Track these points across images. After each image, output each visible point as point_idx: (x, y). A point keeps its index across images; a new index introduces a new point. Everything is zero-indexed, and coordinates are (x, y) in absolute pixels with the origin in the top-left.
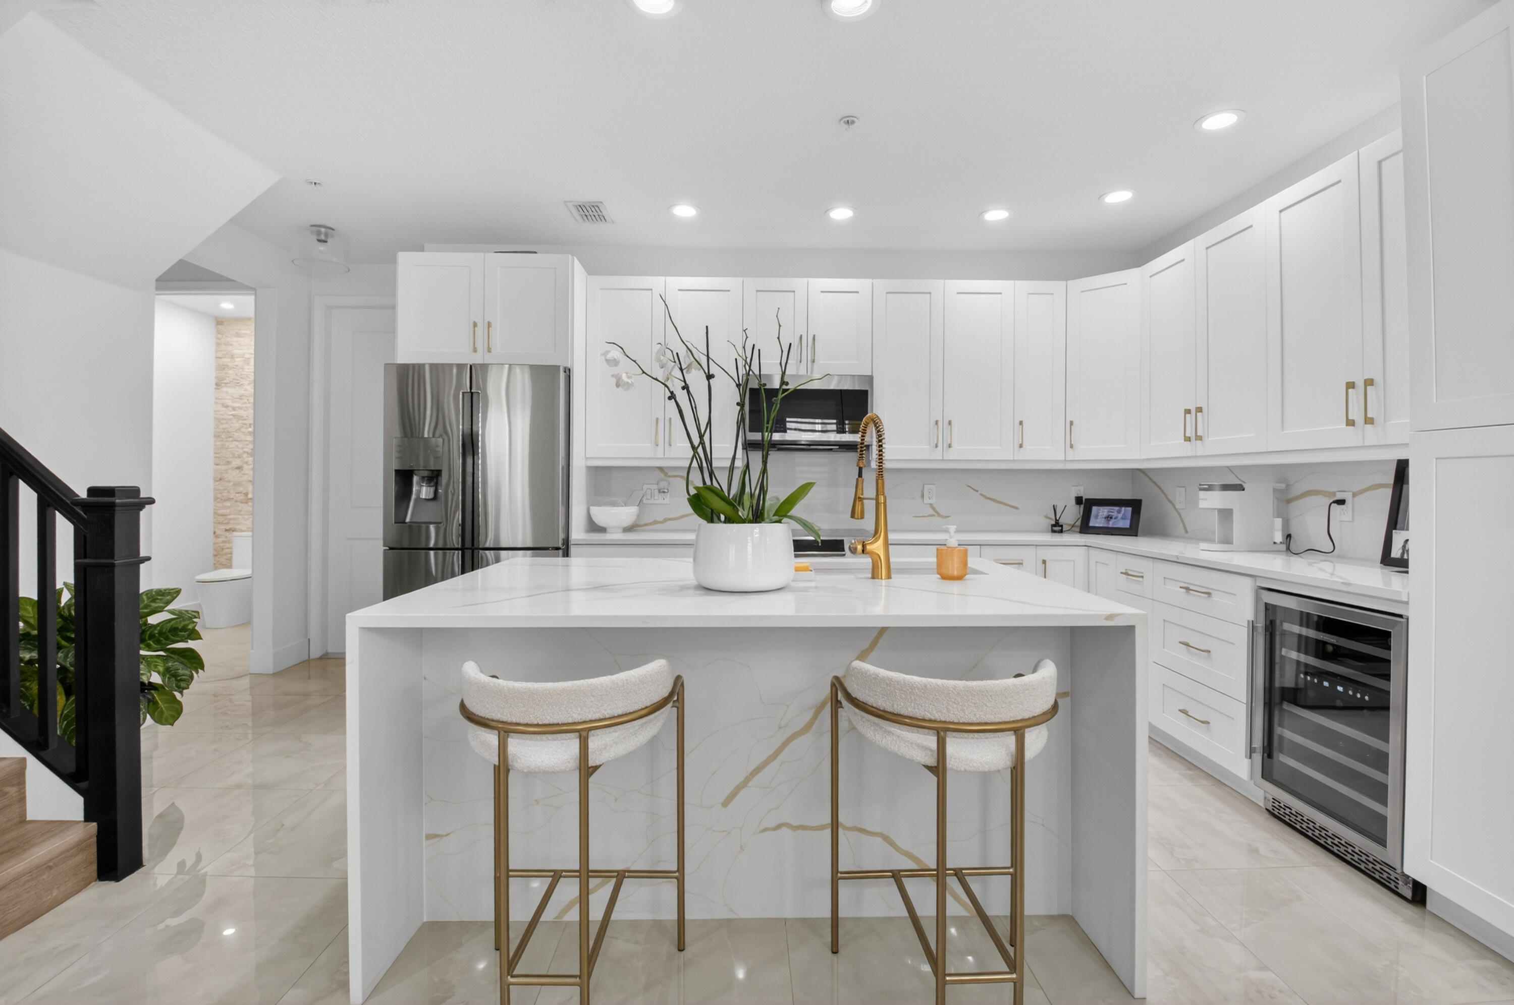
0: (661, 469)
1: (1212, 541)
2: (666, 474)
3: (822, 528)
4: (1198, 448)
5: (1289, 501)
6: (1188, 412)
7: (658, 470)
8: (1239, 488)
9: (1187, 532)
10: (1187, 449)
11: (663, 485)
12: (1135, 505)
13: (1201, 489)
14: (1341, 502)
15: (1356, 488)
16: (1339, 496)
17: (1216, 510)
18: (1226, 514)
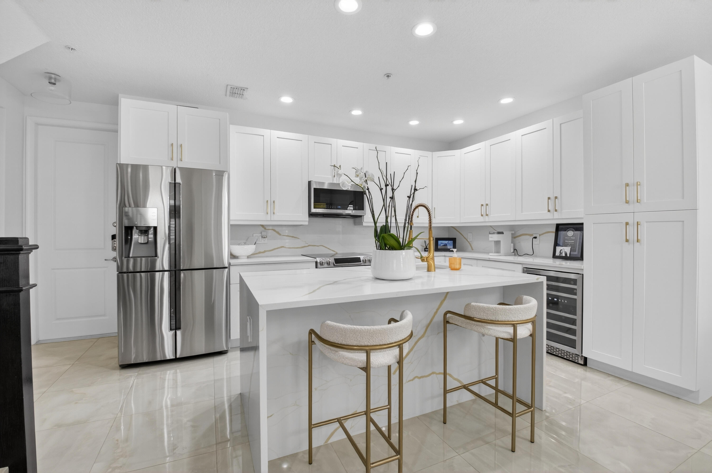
0: (262, 226)
1: (492, 253)
2: (265, 229)
3: (338, 252)
4: (487, 219)
5: (515, 238)
6: (482, 205)
7: (260, 226)
8: (502, 233)
9: (473, 250)
10: (481, 219)
11: (264, 234)
12: (454, 240)
13: (490, 234)
14: (535, 238)
15: (541, 233)
16: (534, 236)
17: (493, 242)
18: (497, 243)
